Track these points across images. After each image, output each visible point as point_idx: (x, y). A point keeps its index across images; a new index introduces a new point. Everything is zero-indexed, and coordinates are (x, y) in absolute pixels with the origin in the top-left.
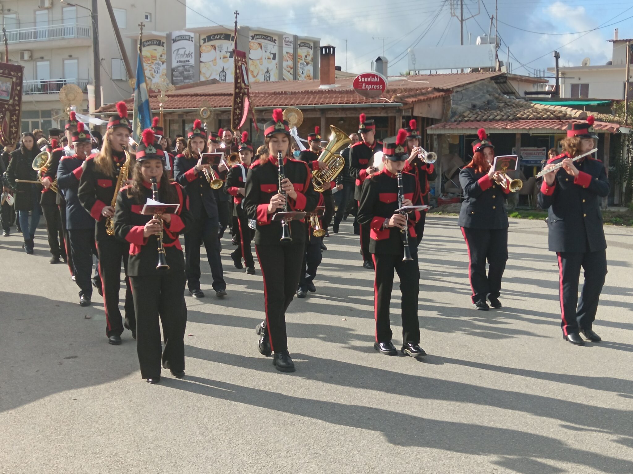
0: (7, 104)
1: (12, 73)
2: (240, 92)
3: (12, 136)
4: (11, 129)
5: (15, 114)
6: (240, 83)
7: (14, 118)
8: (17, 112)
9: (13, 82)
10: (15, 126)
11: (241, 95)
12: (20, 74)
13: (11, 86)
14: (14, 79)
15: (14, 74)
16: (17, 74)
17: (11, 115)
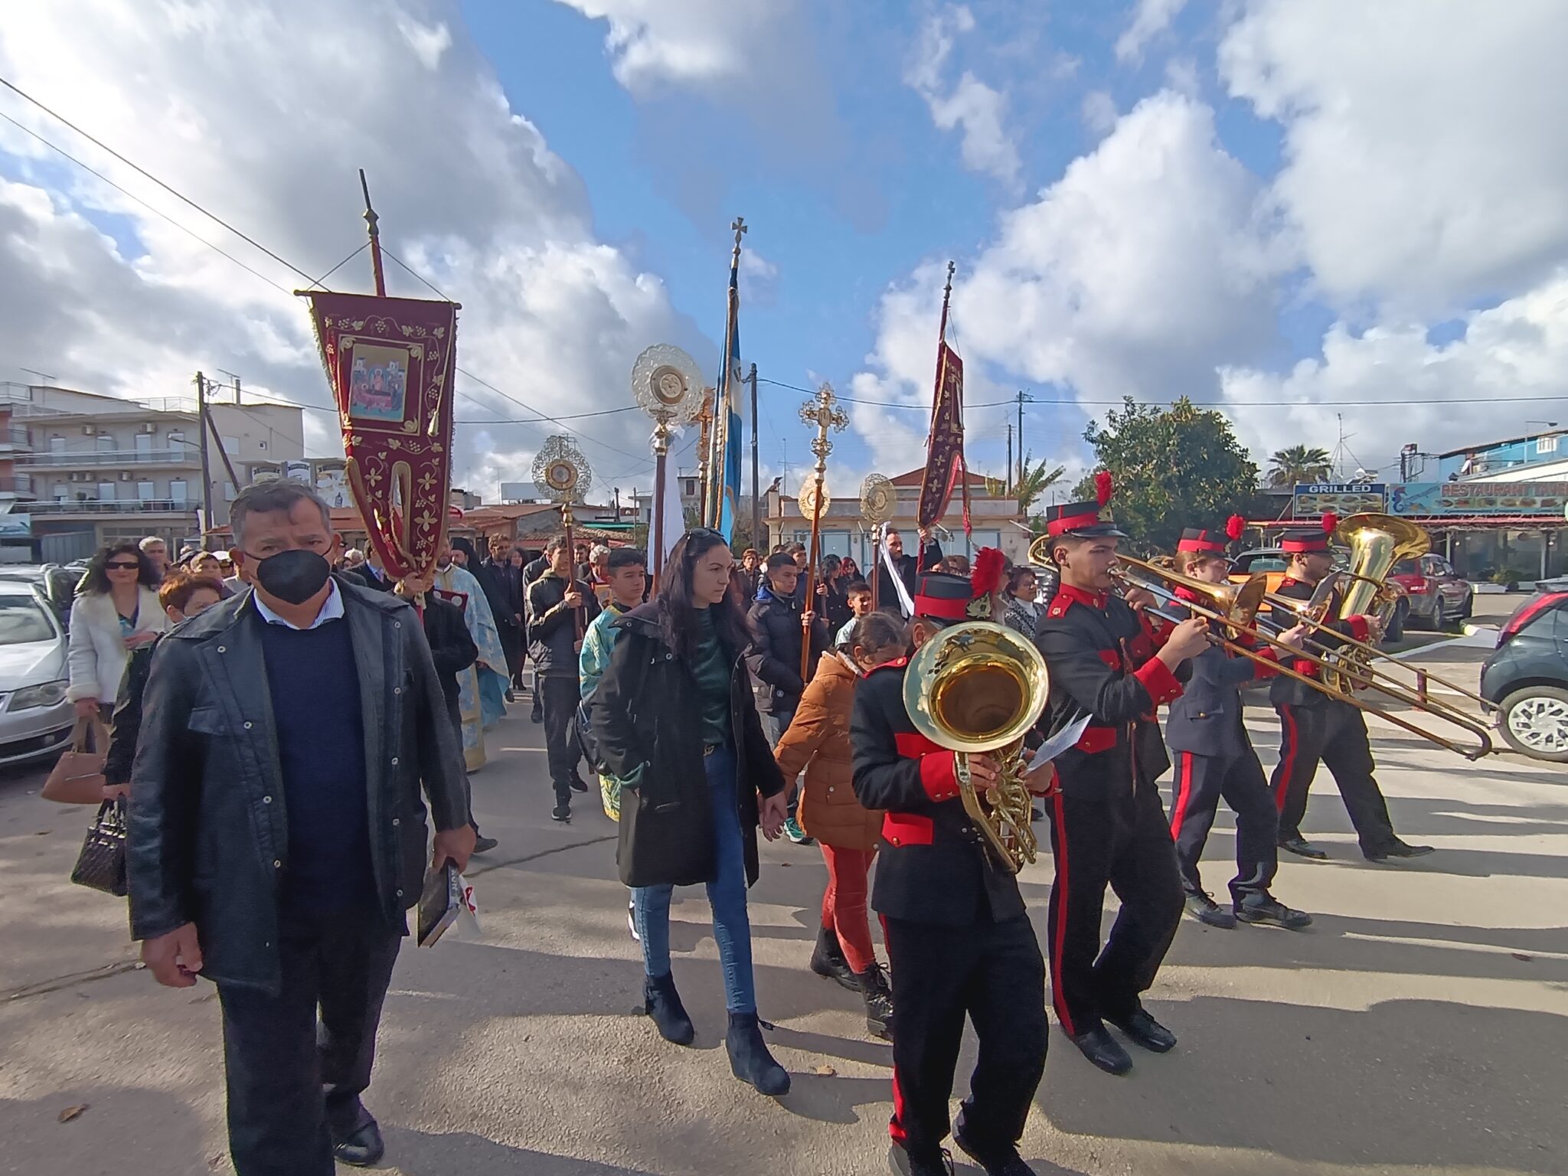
0: (395, 437)
1: (407, 330)
2: (944, 443)
3: (421, 544)
4: (418, 520)
5: (430, 469)
6: (949, 421)
7: (427, 481)
8: (436, 461)
9: (413, 360)
10: (428, 507)
11: (947, 448)
12: (439, 332)
13: (404, 375)
14: (417, 351)
15: (415, 333)
16: (430, 332)
17: (417, 474)
